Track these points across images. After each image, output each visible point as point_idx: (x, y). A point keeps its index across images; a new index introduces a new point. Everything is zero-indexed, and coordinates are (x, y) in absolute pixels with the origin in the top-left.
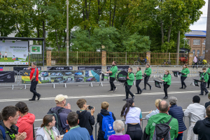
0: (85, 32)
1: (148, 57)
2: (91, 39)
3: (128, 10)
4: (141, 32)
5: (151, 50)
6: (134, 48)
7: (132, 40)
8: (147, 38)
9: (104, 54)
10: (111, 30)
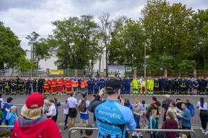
0: (154, 59)
1: (195, 73)
2: (158, 63)
3: (180, 46)
4: (190, 58)
5: (197, 69)
6: (185, 68)
7: (184, 63)
8: (194, 61)
9: (166, 71)
10: (171, 58)
